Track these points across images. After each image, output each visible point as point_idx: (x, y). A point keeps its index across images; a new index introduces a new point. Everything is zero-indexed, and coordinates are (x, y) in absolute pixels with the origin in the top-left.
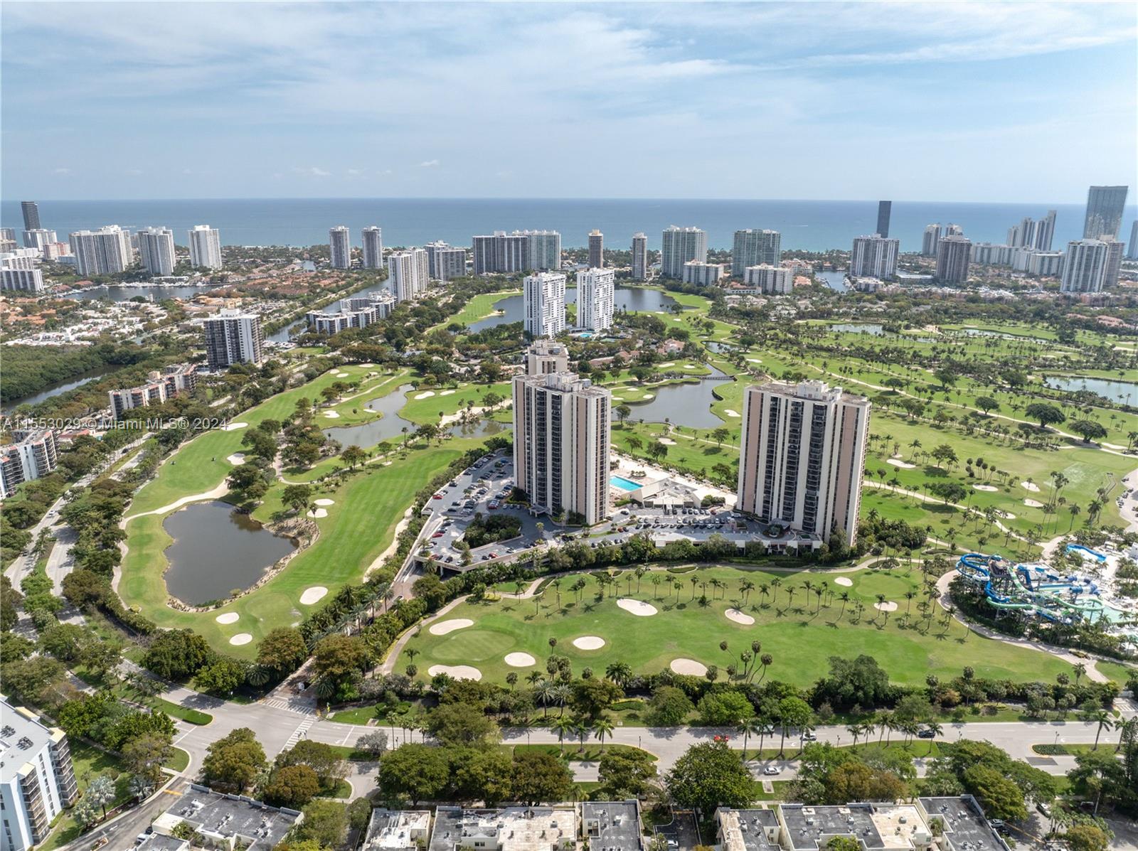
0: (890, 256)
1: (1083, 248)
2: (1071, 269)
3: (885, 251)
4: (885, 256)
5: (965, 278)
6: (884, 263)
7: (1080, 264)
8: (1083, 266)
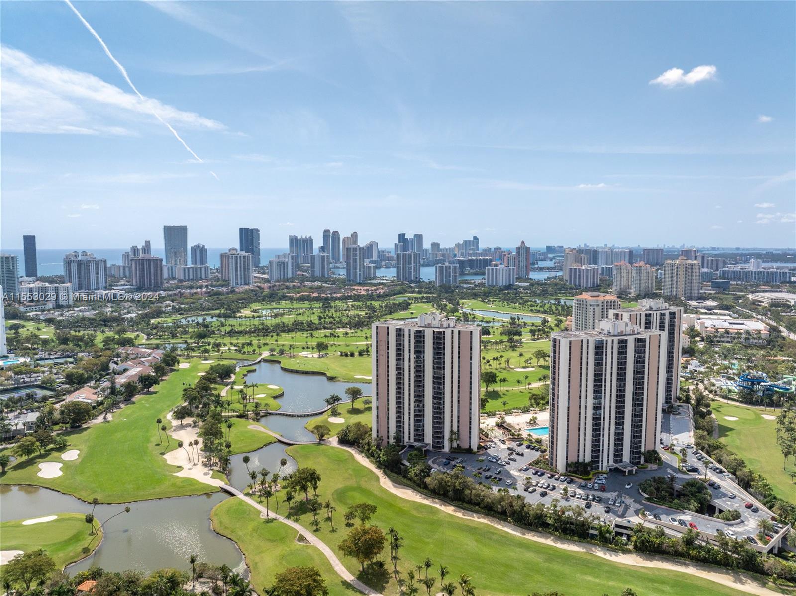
0: (102, 273)
1: (240, 257)
2: (236, 271)
3: (97, 268)
4: (97, 273)
5: (162, 285)
6: (97, 278)
7: (241, 267)
8: (242, 269)
